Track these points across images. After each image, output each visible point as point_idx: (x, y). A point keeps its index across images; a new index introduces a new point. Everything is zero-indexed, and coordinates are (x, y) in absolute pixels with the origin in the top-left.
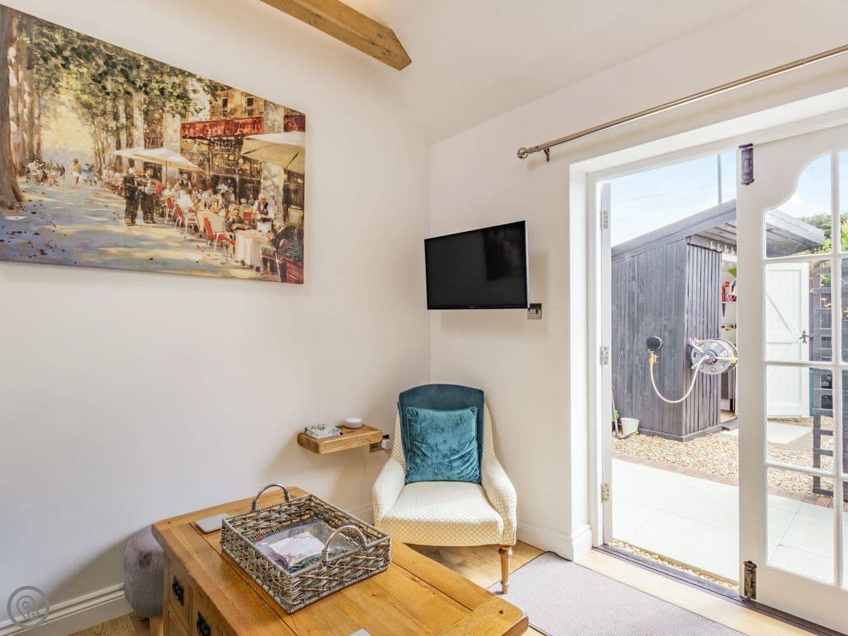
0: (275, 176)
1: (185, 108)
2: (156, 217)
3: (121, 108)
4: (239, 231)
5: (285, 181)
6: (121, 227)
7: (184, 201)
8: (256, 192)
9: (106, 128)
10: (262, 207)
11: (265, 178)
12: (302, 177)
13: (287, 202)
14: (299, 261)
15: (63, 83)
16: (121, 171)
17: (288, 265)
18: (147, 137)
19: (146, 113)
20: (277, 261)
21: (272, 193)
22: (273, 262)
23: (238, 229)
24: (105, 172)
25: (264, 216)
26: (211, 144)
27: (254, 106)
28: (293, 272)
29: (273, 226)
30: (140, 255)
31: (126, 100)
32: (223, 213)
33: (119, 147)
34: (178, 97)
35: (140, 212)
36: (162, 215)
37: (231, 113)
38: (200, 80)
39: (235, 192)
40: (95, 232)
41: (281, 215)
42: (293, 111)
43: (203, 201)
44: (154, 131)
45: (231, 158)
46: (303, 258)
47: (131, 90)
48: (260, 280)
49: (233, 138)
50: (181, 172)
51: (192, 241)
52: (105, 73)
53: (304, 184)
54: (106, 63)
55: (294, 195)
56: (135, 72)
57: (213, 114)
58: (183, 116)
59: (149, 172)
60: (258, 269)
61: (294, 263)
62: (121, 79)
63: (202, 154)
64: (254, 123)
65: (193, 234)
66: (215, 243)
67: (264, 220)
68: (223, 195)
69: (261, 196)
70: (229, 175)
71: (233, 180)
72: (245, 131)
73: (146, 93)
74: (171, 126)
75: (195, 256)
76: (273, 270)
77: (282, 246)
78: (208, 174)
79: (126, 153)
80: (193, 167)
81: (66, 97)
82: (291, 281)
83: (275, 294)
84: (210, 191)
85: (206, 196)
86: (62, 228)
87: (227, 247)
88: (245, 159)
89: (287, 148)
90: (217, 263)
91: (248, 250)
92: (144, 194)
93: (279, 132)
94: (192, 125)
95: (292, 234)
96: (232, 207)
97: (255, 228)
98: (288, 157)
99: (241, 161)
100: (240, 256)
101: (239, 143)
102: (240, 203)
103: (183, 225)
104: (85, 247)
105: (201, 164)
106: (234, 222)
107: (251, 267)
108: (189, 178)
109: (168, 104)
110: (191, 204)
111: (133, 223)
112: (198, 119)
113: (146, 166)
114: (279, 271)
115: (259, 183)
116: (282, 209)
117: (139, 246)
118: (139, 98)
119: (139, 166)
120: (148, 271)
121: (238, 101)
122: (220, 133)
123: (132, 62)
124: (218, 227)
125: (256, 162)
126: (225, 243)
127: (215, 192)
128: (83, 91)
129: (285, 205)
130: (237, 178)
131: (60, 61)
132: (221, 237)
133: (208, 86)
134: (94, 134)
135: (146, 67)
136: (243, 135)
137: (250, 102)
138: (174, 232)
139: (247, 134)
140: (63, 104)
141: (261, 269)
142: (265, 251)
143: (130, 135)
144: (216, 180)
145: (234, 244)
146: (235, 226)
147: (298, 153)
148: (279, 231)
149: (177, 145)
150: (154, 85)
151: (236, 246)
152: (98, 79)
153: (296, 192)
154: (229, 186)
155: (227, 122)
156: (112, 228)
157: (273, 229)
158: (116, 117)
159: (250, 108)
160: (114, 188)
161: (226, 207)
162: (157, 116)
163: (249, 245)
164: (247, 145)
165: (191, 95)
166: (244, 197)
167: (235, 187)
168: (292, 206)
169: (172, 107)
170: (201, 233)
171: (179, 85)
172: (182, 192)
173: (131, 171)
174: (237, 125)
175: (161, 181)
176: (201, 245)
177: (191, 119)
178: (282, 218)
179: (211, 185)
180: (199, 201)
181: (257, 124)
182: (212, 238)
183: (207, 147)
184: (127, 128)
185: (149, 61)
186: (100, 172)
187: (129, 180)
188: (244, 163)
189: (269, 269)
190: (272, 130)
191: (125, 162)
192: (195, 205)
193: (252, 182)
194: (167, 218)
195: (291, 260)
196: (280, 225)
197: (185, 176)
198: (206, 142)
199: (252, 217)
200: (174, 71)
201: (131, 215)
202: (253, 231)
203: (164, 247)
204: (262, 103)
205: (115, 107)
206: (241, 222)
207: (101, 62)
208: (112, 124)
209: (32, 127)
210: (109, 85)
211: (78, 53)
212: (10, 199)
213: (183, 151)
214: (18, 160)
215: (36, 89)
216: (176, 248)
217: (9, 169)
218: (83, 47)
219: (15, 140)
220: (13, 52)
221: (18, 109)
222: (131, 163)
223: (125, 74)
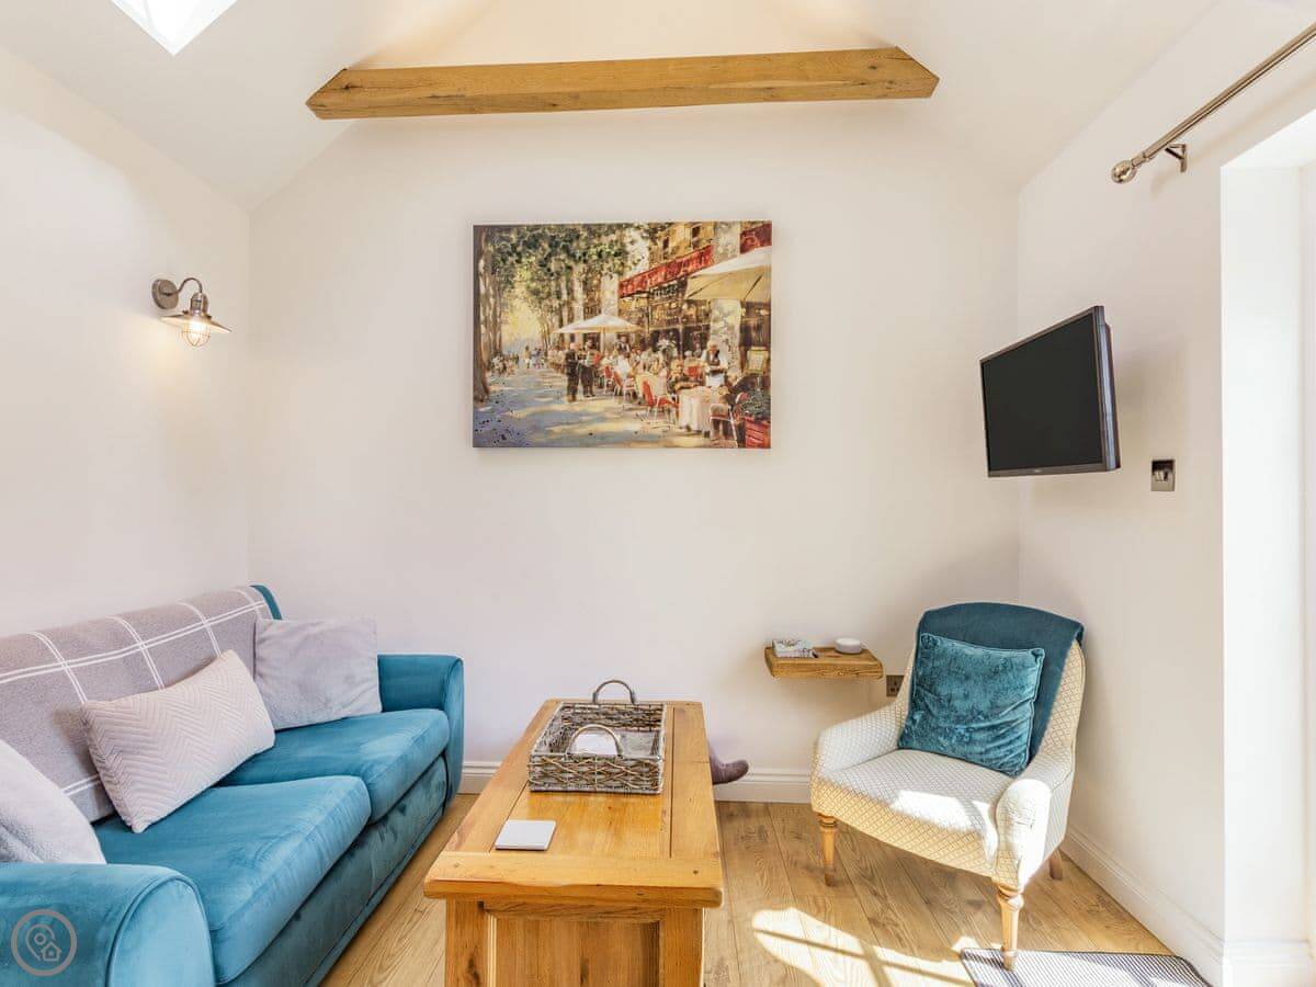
0: (728, 314)
1: (622, 264)
2: (594, 389)
3: (563, 285)
4: (683, 391)
5: (742, 317)
6: (563, 406)
7: (622, 366)
8: (704, 339)
9: (551, 309)
10: (711, 357)
11: (715, 321)
12: (768, 306)
13: (746, 343)
14: (763, 419)
15: (517, 278)
16: (563, 349)
17: (748, 425)
18: (586, 307)
19: (585, 283)
20: (732, 421)
21: (724, 337)
22: (726, 424)
23: (682, 388)
24: (550, 353)
25: (714, 368)
26: (650, 295)
27: (701, 235)
28: (754, 432)
29: (726, 377)
30: (582, 431)
31: (567, 275)
32: (664, 373)
33: (561, 325)
34: (616, 255)
35: (580, 387)
36: (601, 386)
37: (673, 253)
38: (638, 228)
39: (678, 346)
40: (543, 413)
41: (737, 363)
42: (753, 223)
43: (641, 365)
44: (592, 300)
45: (674, 305)
46: (769, 414)
47: (572, 263)
48: (710, 447)
49: (675, 282)
50: (619, 336)
51: (630, 409)
52: (550, 255)
53: (770, 315)
54: (550, 246)
55: (755, 333)
56: (575, 244)
57: (652, 261)
58: (620, 274)
59: (589, 343)
60: (707, 434)
61: (757, 422)
62: (563, 256)
63: (641, 310)
64: (701, 255)
65: (631, 402)
66: (655, 409)
67: (715, 373)
68: (664, 351)
69: (710, 343)
70: (671, 327)
71: (676, 331)
72: (690, 269)
73: (585, 261)
74: (609, 288)
75: (633, 426)
76: (727, 434)
77: (740, 402)
78: (648, 331)
79: (567, 330)
80: (631, 327)
81: (520, 290)
82: (752, 446)
83: (733, 461)
84: (650, 350)
85: (644, 357)
86: (519, 414)
87: (669, 411)
88: (690, 302)
89: (744, 274)
90: (658, 432)
91: (695, 411)
92: (584, 367)
93: (734, 256)
94: (630, 281)
95: (753, 384)
96: (674, 365)
97: (702, 383)
98: (746, 285)
99: (685, 307)
100: (684, 421)
101: (683, 285)
102: (684, 357)
103: (621, 394)
104: (536, 429)
105: (640, 322)
106: (677, 381)
107: (699, 432)
108: (627, 341)
109: (606, 266)
110: (629, 369)
111: (574, 399)
112: (636, 273)
113: (586, 337)
114: (734, 433)
115: (708, 327)
116: (738, 355)
117: (580, 422)
119: (579, 339)
120: (588, 446)
121: (682, 235)
122: (660, 280)
123: (572, 234)
124: (659, 390)
125: (704, 302)
126: (667, 408)
127: (655, 351)
128: (532, 280)
129: (743, 348)
130: (680, 327)
131: (515, 257)
132: (663, 401)
133: (646, 231)
134: (542, 319)
135: (585, 234)
136: (687, 274)
137: (696, 232)
138: (613, 402)
139: (692, 273)
140: (517, 297)
141: (711, 434)
142: (716, 412)
143: (571, 309)
144: (656, 336)
145: (677, 407)
146: (678, 386)
147: (761, 276)
148: (735, 384)
149: (615, 308)
150: (593, 250)
151: (680, 409)
152: (543, 264)
153: (758, 328)
154: (671, 340)
155: (668, 265)
156: (556, 407)
157: (727, 382)
158: (559, 298)
159: (695, 239)
160: (557, 366)
161: (668, 364)
162: (595, 282)
163: (694, 407)
164: (692, 285)
165: (629, 248)
166: (689, 349)
167: (678, 340)
168: (753, 348)
169: (609, 269)
170: (641, 400)
171: (616, 242)
172: (620, 357)
173: (572, 346)
174: (680, 265)
175: (599, 350)
176: (639, 412)
177: (628, 274)
178: (739, 366)
179: (650, 343)
180: (638, 363)
181: (704, 256)
182: (652, 404)
183: (646, 301)
184: (568, 303)
185: (587, 227)
186: (546, 354)
187: (570, 356)
188: (689, 308)
189: (721, 433)
190: (724, 257)
191: (567, 338)
192: (634, 369)
193: (699, 328)
194: (605, 388)
195: (752, 419)
196: (736, 375)
197: (623, 339)
198: (645, 295)
199: (699, 371)
200: (611, 228)
201: (572, 391)
202: (700, 388)
203: (603, 419)
204: (710, 228)
205: (558, 285)
206: (686, 379)
207: (546, 246)
208: (556, 303)
209: (495, 326)
210: (553, 266)
211: (528, 245)
212: (481, 393)
213: (620, 312)
214: (485, 357)
215: (499, 291)
216: (612, 420)
217: (481, 367)
218: (533, 238)
219: (484, 339)
220: (482, 263)
221: (486, 313)
222: (572, 338)
223: (566, 249)
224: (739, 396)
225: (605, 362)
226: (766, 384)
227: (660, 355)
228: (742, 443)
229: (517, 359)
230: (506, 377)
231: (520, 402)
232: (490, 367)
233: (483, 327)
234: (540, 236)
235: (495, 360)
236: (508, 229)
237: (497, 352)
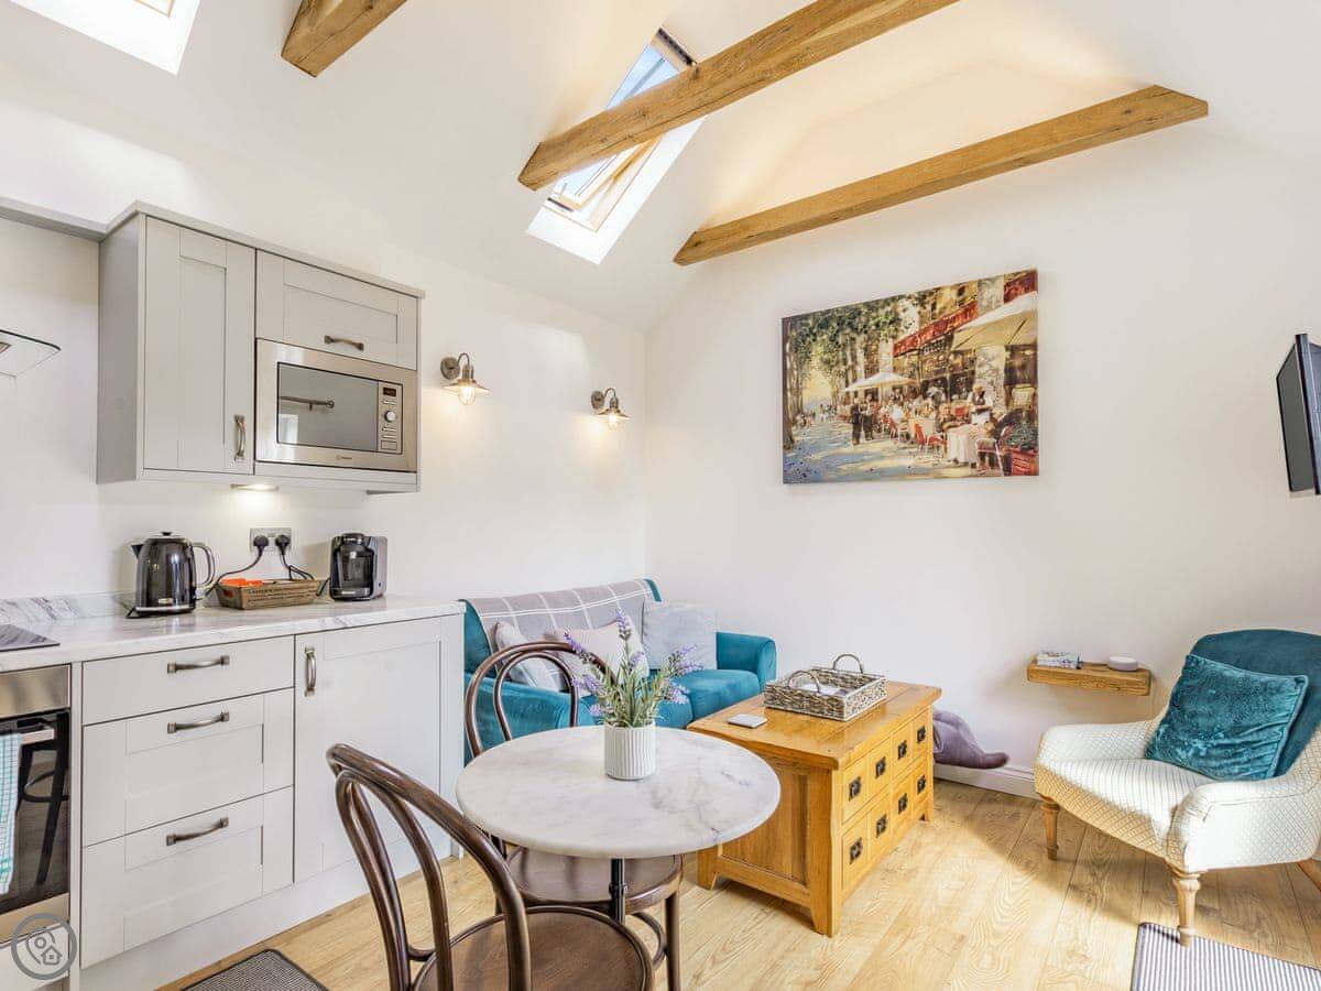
0: (994, 358)
1: (896, 330)
2: (875, 434)
3: (848, 353)
4: (951, 429)
5: (1007, 360)
6: (850, 448)
7: (897, 413)
8: (970, 383)
9: (839, 374)
10: (977, 398)
11: (980, 366)
12: (1034, 346)
13: (1011, 381)
14: (1030, 449)
15: (813, 353)
16: (849, 403)
17: (1014, 455)
18: (867, 368)
19: (866, 349)
20: (998, 453)
22: (992, 456)
23: (950, 427)
24: (838, 408)
25: (979, 407)
26: (920, 352)
27: (966, 293)
28: (1020, 462)
29: (991, 415)
30: (864, 467)
31: (851, 345)
32: (933, 415)
33: (847, 385)
34: (891, 323)
35: (863, 433)
36: (879, 431)
37: (941, 313)
38: (909, 297)
39: (945, 392)
40: (833, 455)
41: (1002, 401)
42: (1018, 273)
43: (913, 410)
44: (872, 362)
45: (941, 357)
46: (1036, 444)
47: (855, 335)
49: (943, 337)
50: (894, 389)
51: (904, 448)
52: (838, 331)
53: (1035, 355)
54: (838, 324)
56: (857, 320)
57: (921, 322)
58: (894, 337)
59: (869, 397)
60: (973, 466)
61: (1023, 452)
62: (848, 331)
63: (912, 365)
64: (967, 310)
65: (905, 442)
66: (926, 446)
67: (980, 411)
68: (933, 397)
69: (975, 386)
70: (939, 376)
71: (944, 379)
72: (956, 324)
73: (866, 332)
74: (885, 350)
75: (908, 462)
76: (993, 464)
77: (1005, 435)
78: (918, 382)
79: (852, 388)
80: (903, 380)
81: (816, 361)
82: (1019, 473)
83: (1000, 486)
84: (921, 397)
85: (916, 403)
86: (816, 457)
87: (938, 447)
88: (956, 353)
89: (1011, 319)
90: (929, 465)
91: (962, 448)
92: (865, 417)
93: (997, 307)
94: (903, 342)
95: (1019, 419)
96: (942, 408)
97: (969, 422)
98: (1009, 332)
99: (952, 357)
100: (952, 454)
101: (950, 339)
102: (952, 400)
103: (896, 436)
104: (828, 467)
105: (911, 375)
106: (945, 421)
107: (966, 464)
108: (901, 392)
109: (882, 333)
110: (903, 415)
111: (858, 443)
112: (906, 335)
113: (866, 393)
114: (1000, 463)
115: (973, 373)
116: (1003, 392)
117: (862, 461)
118: (861, 339)
119: (861, 394)
120: (870, 479)
121: (949, 296)
122: (929, 338)
123: (855, 312)
124: (929, 430)
125: (969, 351)
126: (936, 444)
127: (925, 397)
128: (825, 352)
129: (1007, 387)
130: (948, 376)
131: (812, 337)
132: (932, 440)
133: (916, 299)
134: (831, 382)
135: (865, 310)
136: (954, 329)
137: (961, 292)
138: (890, 443)
139: (959, 326)
140: (814, 367)
141: (978, 465)
142: (981, 445)
143: (854, 372)
144: (926, 385)
145: (945, 444)
146: (946, 426)
147: (1027, 320)
148: (1000, 420)
149: (890, 366)
150: (872, 322)
151: (948, 445)
152: (833, 339)
153: (1023, 367)
154: (939, 386)
155: (936, 325)
156: (845, 450)
157: (992, 419)
158: (845, 363)
159: (961, 298)
161: (937, 408)
162: (874, 347)
163: (961, 443)
164: (958, 338)
165: (902, 315)
166: (955, 393)
168: (1018, 386)
169: (886, 335)
170: (916, 440)
171: (891, 312)
172: (895, 406)
173: (856, 401)
174: (947, 322)
175: (877, 400)
176: (912, 450)
177: (901, 337)
178: (1004, 403)
180: (910, 409)
181: (969, 311)
182: (923, 443)
183: (916, 357)
184: (853, 367)
185: (867, 304)
186: (836, 409)
187: (855, 408)
188: (955, 358)
189: (987, 463)
190: (989, 308)
191: (852, 395)
192: (907, 415)
193: (965, 374)
194: (883, 432)
195: (1018, 449)
196: (1001, 412)
197: (898, 391)
198: (915, 352)
199: (966, 411)
200: (887, 302)
201: (856, 436)
202: (967, 426)
203: (882, 458)
204: (975, 286)
205: (844, 354)
206: (953, 419)
207: (835, 325)
208: (843, 369)
209: (798, 392)
210: (840, 340)
211: (821, 326)
212: (789, 443)
213: (895, 369)
214: (791, 416)
215: (800, 365)
216: (891, 457)
217: (788, 423)
218: (825, 320)
219: (790, 402)
220: (788, 345)
221: (792, 382)
222: (856, 394)
223: (850, 324)
224: (1004, 430)
225: (882, 411)
226: (1032, 416)
227: (929, 401)
228: (1008, 471)
229: (814, 415)
231: (816, 447)
232: (794, 422)
233: (789, 394)
234: (831, 318)
235: (798, 418)
236: (806, 317)
237: (800, 411)
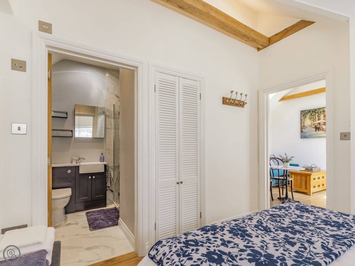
2: (320, 130)
3: (314, 117)
6: (315, 133)
9: (312, 120)
18: (318, 119)
19: (318, 116)
31: (315, 115)
34: (323, 112)
35: (317, 130)
40: (311, 134)
58: (324, 114)
74: (322, 116)
79: (315, 123)
81: (307, 118)
86: (308, 134)
92: (318, 127)
104: (310, 136)
109: (321, 113)
111: (316, 132)
113: (318, 123)
117: (317, 135)
118: (317, 114)
120: (318, 138)
123: (316, 110)
128: (309, 117)
131: (307, 114)
134: (311, 122)
135: (318, 109)
138: (323, 132)
143: (316, 120)
150: (319, 112)
152: (311, 114)
156: (313, 133)
160: (313, 127)
162: (320, 116)
165: (325, 110)
171: (323, 110)
184: (315, 119)
187: (315, 126)
197: (324, 123)
200: (322, 108)
201: (316, 131)
203: (321, 134)
208: (313, 119)
209: (304, 123)
210: (313, 114)
211: (309, 112)
212: (302, 132)
213: (324, 119)
214: (302, 127)
215: (304, 118)
217: (302, 128)
218: (309, 111)
219: (302, 125)
220: (302, 115)
221: (302, 121)
222: (316, 124)
223: (315, 112)
225: (321, 126)
229: (307, 127)
230: (305, 129)
231: (307, 132)
232: (303, 128)
233: (302, 123)
234: (311, 111)
235: (304, 127)
236: (306, 110)
237: (304, 126)
